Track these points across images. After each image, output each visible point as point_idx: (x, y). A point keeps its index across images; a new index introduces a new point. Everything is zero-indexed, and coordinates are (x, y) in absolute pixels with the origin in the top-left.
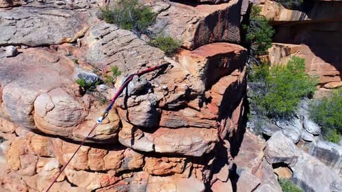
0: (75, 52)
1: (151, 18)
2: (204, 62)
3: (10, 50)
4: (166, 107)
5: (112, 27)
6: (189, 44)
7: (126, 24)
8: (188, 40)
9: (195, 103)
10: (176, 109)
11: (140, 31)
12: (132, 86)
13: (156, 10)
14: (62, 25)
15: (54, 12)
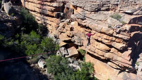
0: (105, 22)
1: (121, 17)
2: (130, 26)
3: (96, 21)
4: (122, 31)
5: (113, 18)
6: (128, 23)
7: (115, 18)
8: (128, 22)
9: (127, 32)
10: (123, 32)
11: (118, 20)
12: (117, 26)
13: (122, 16)
14: (104, 18)
15: (102, 15)
